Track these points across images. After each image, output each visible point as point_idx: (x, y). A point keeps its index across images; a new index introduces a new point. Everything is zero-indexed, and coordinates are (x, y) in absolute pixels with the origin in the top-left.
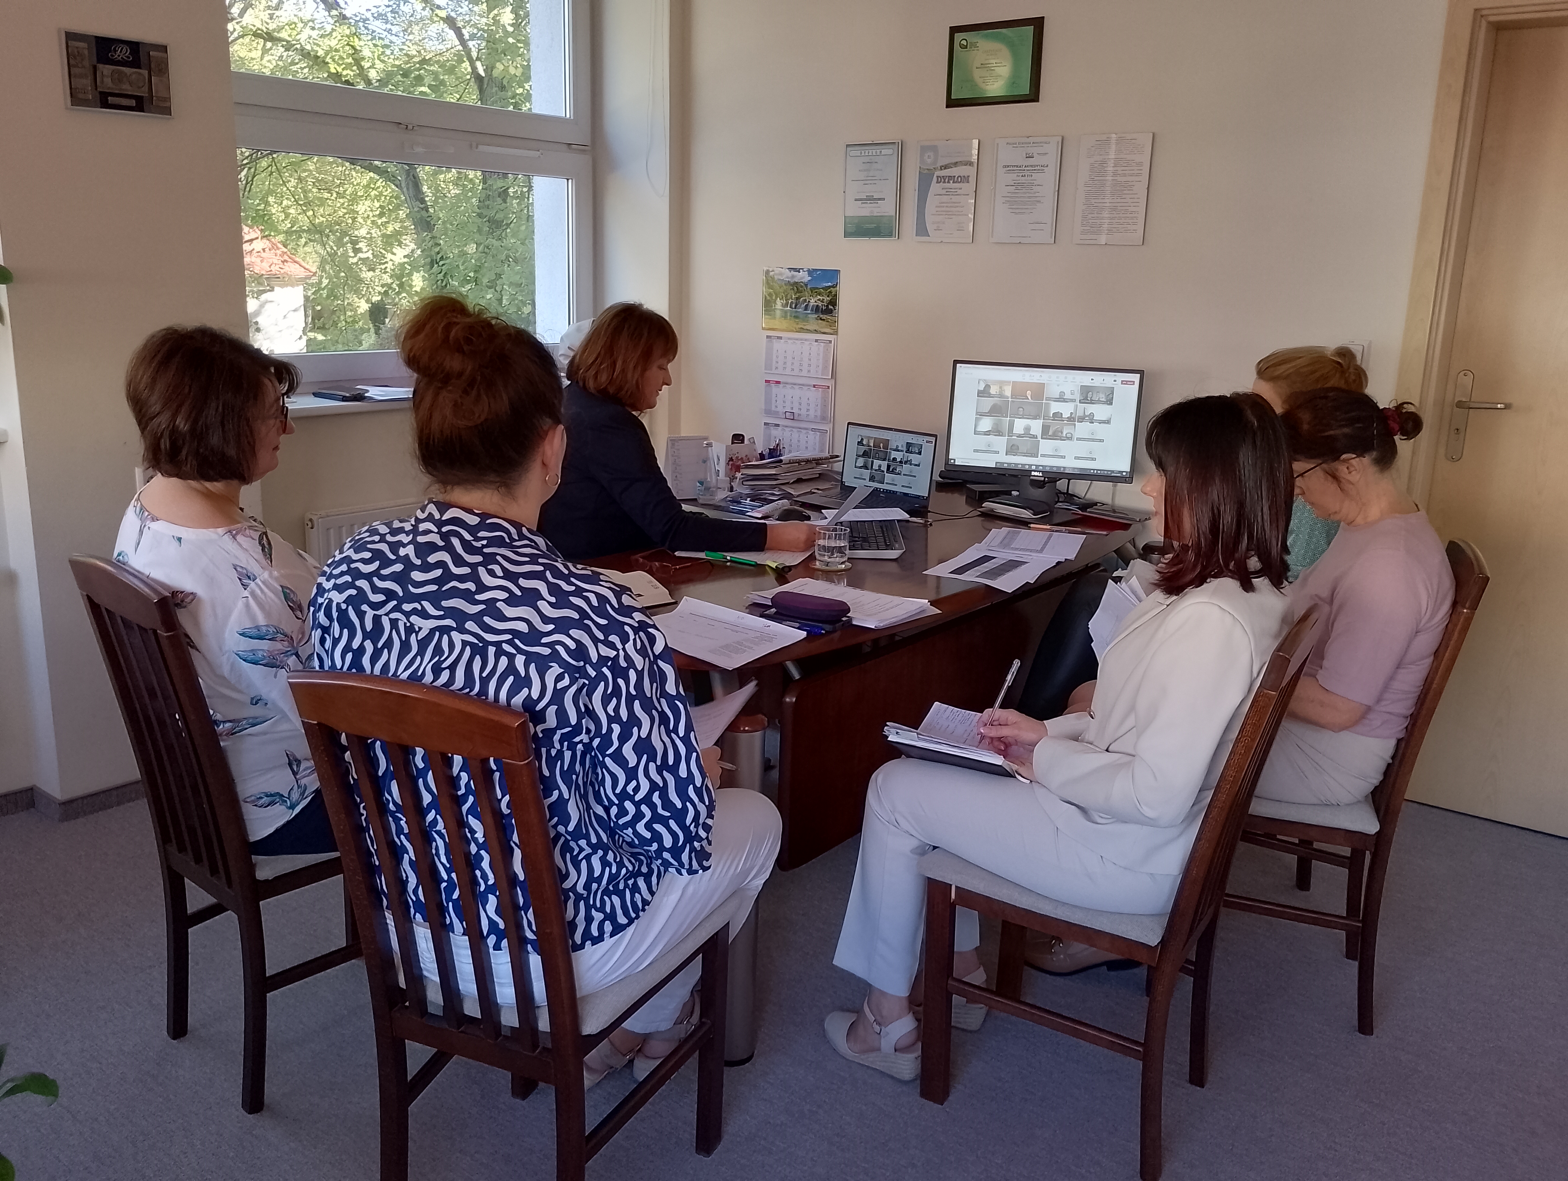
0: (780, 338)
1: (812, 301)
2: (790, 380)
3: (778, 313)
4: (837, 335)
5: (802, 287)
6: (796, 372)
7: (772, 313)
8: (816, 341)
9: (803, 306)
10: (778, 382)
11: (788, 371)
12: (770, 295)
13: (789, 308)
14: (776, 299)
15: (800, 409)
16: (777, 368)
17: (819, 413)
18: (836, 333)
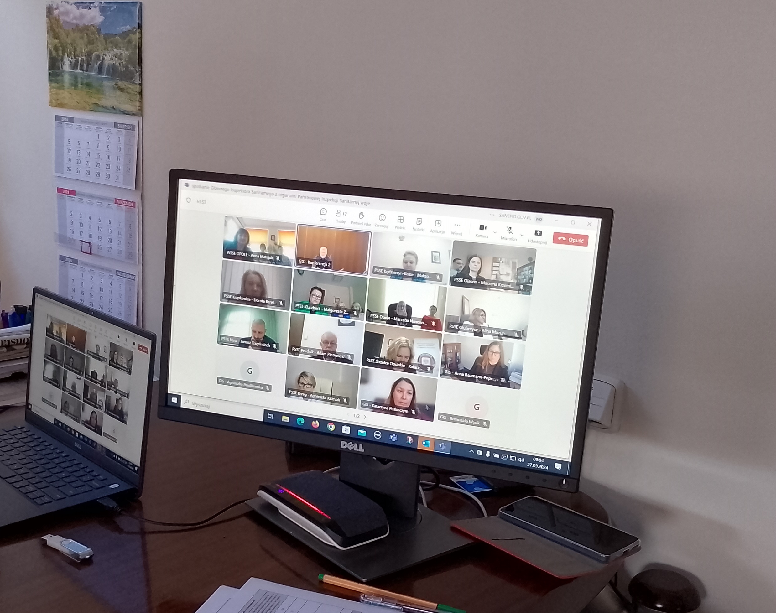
0: (71, 120)
1: (108, 58)
2: (87, 190)
3: (67, 78)
4: (142, 115)
5: (93, 33)
6: (92, 178)
7: (59, 78)
8: (116, 125)
9: (96, 66)
10: (72, 193)
11: (82, 176)
12: (56, 48)
13: (79, 71)
14: (63, 54)
15: (100, 238)
16: (69, 169)
17: (123, 248)
18: (140, 113)
